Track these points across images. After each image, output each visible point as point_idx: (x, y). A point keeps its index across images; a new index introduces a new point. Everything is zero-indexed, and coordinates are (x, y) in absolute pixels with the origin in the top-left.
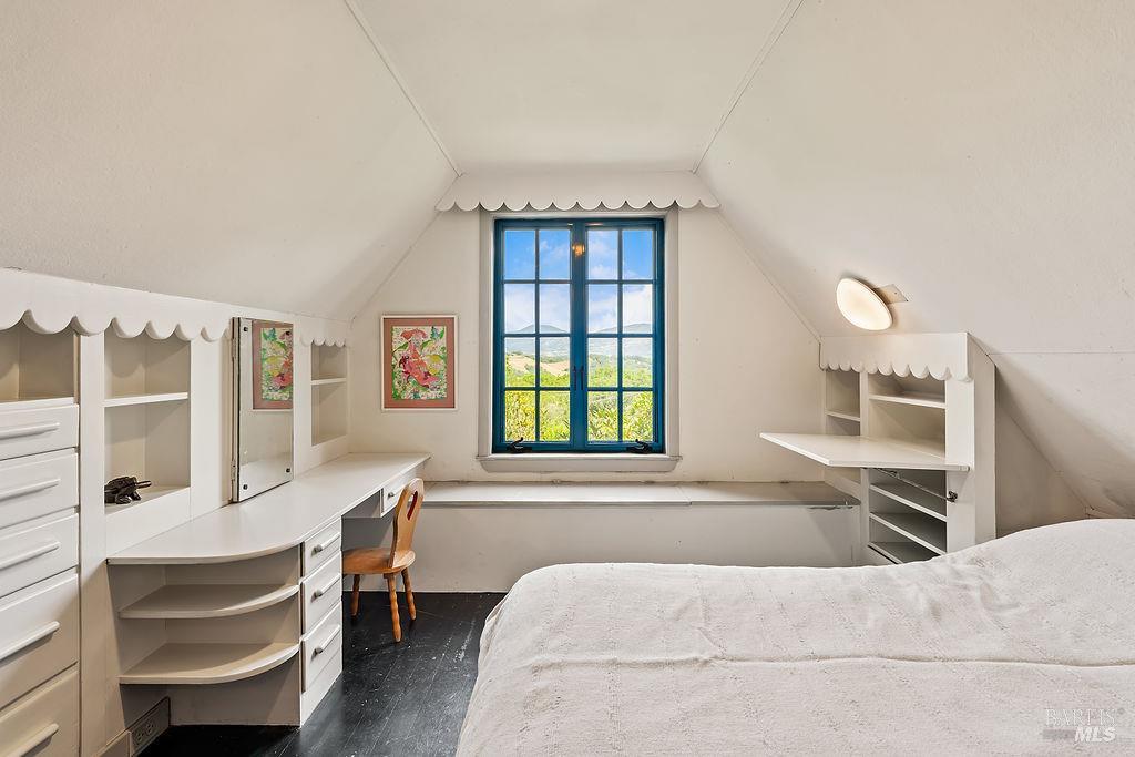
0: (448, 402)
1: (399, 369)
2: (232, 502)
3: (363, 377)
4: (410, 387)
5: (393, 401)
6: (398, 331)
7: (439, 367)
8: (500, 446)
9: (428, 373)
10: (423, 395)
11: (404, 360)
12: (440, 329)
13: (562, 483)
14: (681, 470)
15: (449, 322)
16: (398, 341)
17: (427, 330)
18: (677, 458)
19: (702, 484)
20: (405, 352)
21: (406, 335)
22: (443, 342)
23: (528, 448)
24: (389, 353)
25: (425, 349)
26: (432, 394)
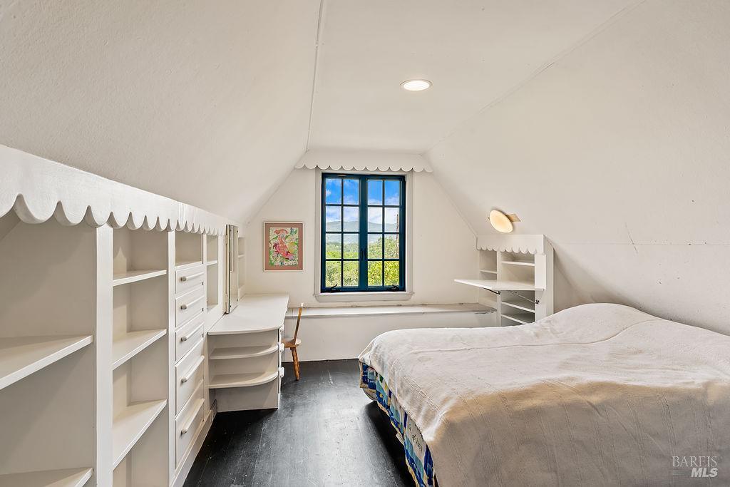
0: (299, 267)
1: (273, 250)
2: (225, 313)
3: (254, 253)
4: (279, 259)
5: (269, 266)
6: (273, 230)
7: (295, 249)
8: (324, 289)
9: (288, 252)
10: (286, 263)
11: (275, 245)
12: (295, 229)
13: (357, 307)
14: (414, 299)
15: (300, 226)
16: (273, 235)
17: (288, 230)
18: (412, 293)
19: (423, 305)
20: (277, 241)
21: (277, 232)
22: (296, 236)
23: (338, 290)
24: (268, 241)
25: (287, 239)
26: (291, 263)
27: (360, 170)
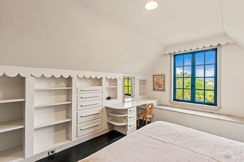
0: (164, 90)
1: (155, 84)
2: (124, 102)
3: (150, 85)
4: (157, 87)
5: (154, 89)
6: (155, 77)
7: (162, 84)
8: (175, 100)
9: (160, 85)
10: (159, 89)
11: (156, 82)
12: (162, 77)
13: (188, 109)
14: (221, 111)
15: (164, 75)
16: (155, 79)
17: (160, 77)
18: (220, 108)
20: (157, 81)
21: (157, 78)
22: (163, 79)
23: (181, 101)
24: (154, 81)
25: (160, 80)
26: (161, 89)
27: (188, 50)
